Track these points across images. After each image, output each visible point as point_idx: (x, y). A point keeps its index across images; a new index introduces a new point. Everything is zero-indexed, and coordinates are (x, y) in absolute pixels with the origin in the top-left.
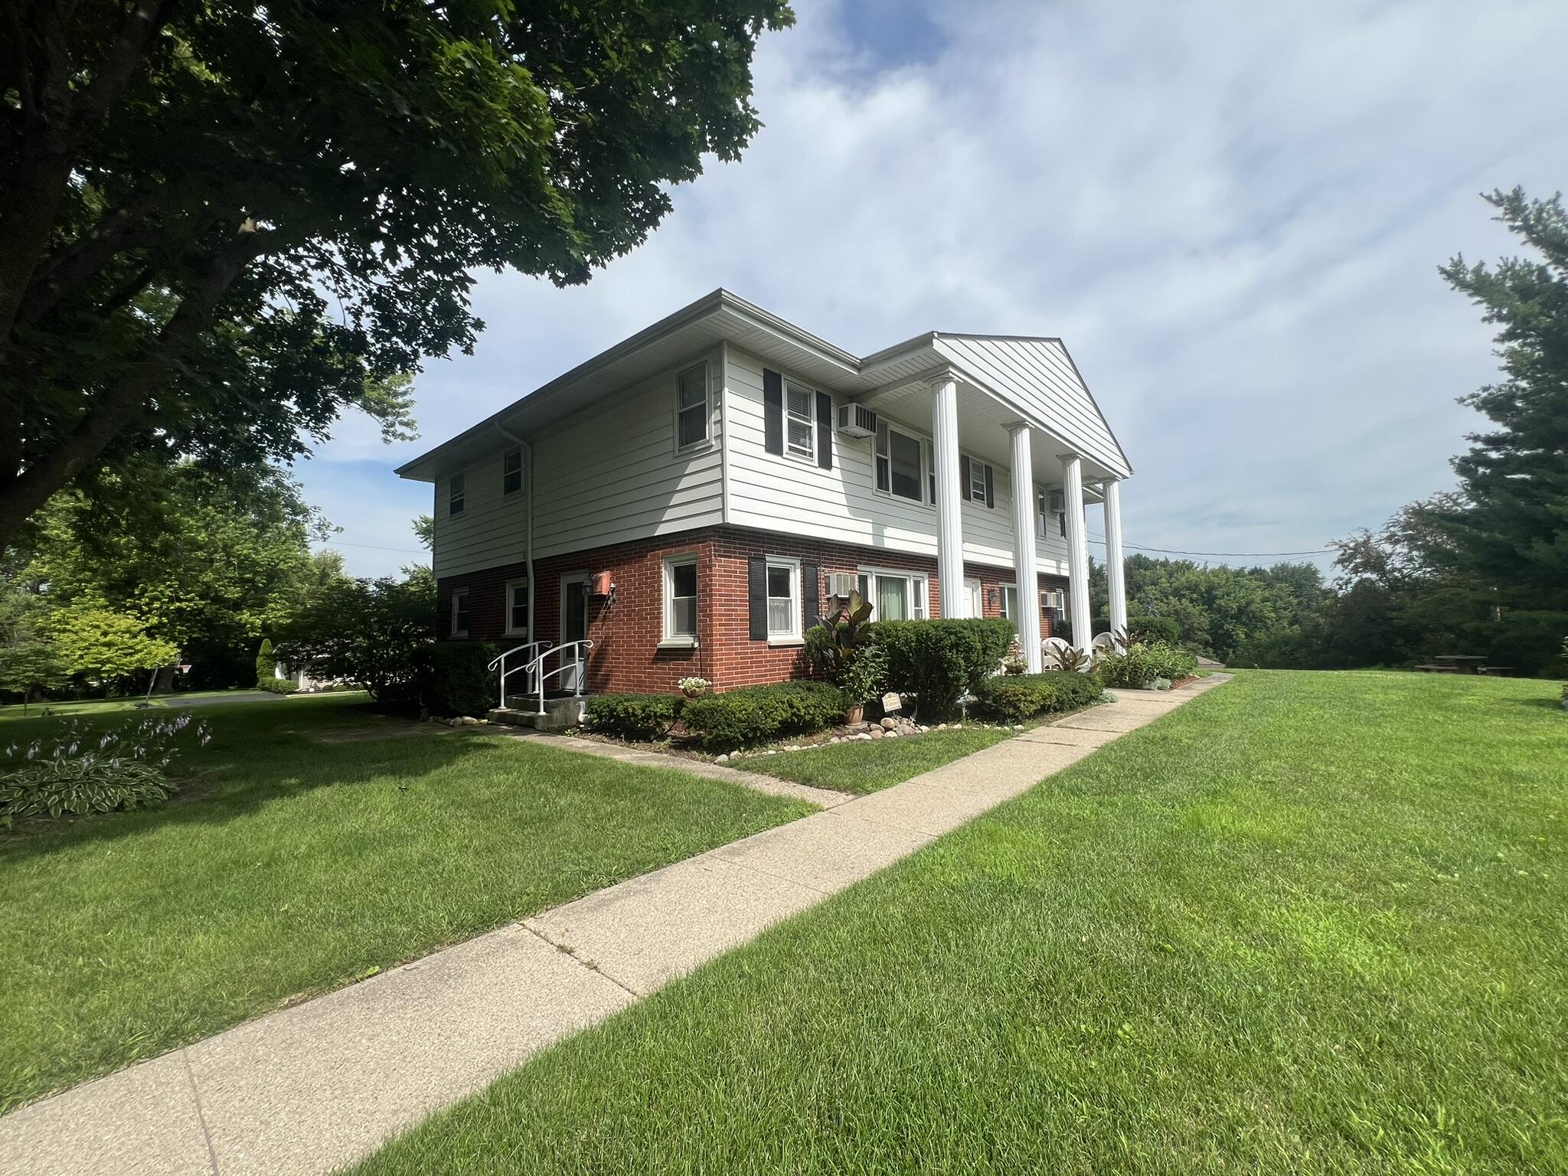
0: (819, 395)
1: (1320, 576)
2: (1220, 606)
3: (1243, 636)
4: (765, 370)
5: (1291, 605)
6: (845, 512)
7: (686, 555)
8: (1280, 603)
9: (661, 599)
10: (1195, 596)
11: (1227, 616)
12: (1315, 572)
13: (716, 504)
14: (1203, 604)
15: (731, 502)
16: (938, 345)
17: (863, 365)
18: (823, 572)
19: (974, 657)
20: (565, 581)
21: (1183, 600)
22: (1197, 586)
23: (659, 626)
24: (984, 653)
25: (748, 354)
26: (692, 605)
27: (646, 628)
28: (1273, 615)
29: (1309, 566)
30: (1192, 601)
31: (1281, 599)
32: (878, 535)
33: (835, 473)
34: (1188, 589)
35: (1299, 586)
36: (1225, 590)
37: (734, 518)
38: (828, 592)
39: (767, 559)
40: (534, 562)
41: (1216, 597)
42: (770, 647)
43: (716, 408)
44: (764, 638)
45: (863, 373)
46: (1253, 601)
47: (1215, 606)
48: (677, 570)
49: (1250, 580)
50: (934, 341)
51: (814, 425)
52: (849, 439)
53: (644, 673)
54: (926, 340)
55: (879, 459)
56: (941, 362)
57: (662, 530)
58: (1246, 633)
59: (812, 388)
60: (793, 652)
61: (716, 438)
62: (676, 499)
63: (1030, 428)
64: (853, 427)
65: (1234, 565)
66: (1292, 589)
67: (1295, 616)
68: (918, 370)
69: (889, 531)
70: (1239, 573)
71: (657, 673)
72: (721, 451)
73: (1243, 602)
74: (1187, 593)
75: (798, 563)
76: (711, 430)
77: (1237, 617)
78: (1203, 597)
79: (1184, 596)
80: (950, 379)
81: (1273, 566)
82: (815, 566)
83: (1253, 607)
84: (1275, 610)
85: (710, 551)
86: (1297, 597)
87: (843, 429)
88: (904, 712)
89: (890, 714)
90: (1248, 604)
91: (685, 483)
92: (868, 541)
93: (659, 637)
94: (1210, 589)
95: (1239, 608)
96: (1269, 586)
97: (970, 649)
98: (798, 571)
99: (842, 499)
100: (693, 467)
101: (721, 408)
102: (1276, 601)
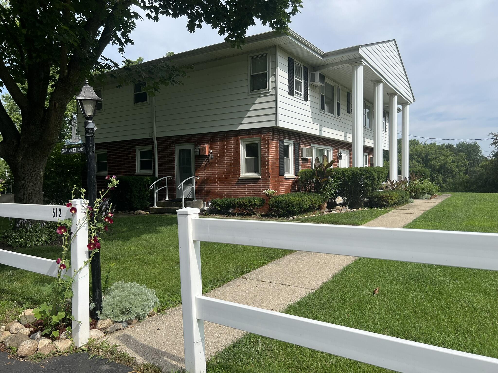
0: (304, 67)
1: (480, 149)
2: (431, 164)
3: (441, 180)
4: (289, 58)
5: (466, 165)
6: (310, 120)
7: (253, 140)
8: (460, 163)
9: (240, 158)
10: (419, 159)
11: (434, 170)
12: (478, 147)
13: (273, 117)
14: (423, 164)
15: (280, 117)
16: (360, 51)
17: (325, 56)
18: (301, 147)
19: (375, 182)
20: (177, 149)
21: (414, 161)
22: (420, 153)
23: (239, 169)
24: (378, 181)
25: (284, 51)
26: (256, 161)
27: (231, 170)
28: (457, 169)
29: (475, 144)
30: (418, 161)
31: (461, 161)
32: (321, 131)
33: (308, 103)
34: (416, 155)
35: (470, 154)
36: (434, 155)
37: (281, 124)
38: (302, 156)
39: (285, 141)
40: (157, 138)
41: (429, 160)
42: (285, 179)
43: (272, 75)
44: (283, 175)
45: (325, 59)
46: (447, 162)
47: (429, 164)
48: (247, 145)
49: (447, 151)
50: (360, 49)
51: (303, 81)
52: (314, 87)
53: (230, 189)
54: (356, 49)
55: (322, 95)
56: (359, 57)
57: (241, 127)
58: (443, 179)
59: (302, 64)
60: (291, 181)
61: (272, 88)
62: (249, 114)
63: (383, 83)
64: (317, 82)
65: (439, 143)
66: (466, 156)
67: (467, 169)
68: (348, 59)
69: (324, 129)
70: (441, 147)
71: (238, 189)
72: (276, 95)
73: (443, 162)
74: (416, 157)
75: (292, 142)
76: (270, 85)
77: (439, 170)
78: (423, 160)
79: (414, 159)
80: (361, 64)
81: (458, 143)
82: (298, 144)
83: (448, 165)
84: (458, 167)
85: (268, 138)
86: (468, 160)
87: (312, 83)
88: (343, 204)
89: (339, 205)
90: (445, 164)
91: (254, 107)
92: (317, 133)
93: (239, 174)
94: (427, 155)
95: (441, 166)
96: (456, 154)
97: (374, 179)
98: (293, 146)
99: (310, 114)
100: (259, 100)
101: (275, 76)
102: (458, 162)
